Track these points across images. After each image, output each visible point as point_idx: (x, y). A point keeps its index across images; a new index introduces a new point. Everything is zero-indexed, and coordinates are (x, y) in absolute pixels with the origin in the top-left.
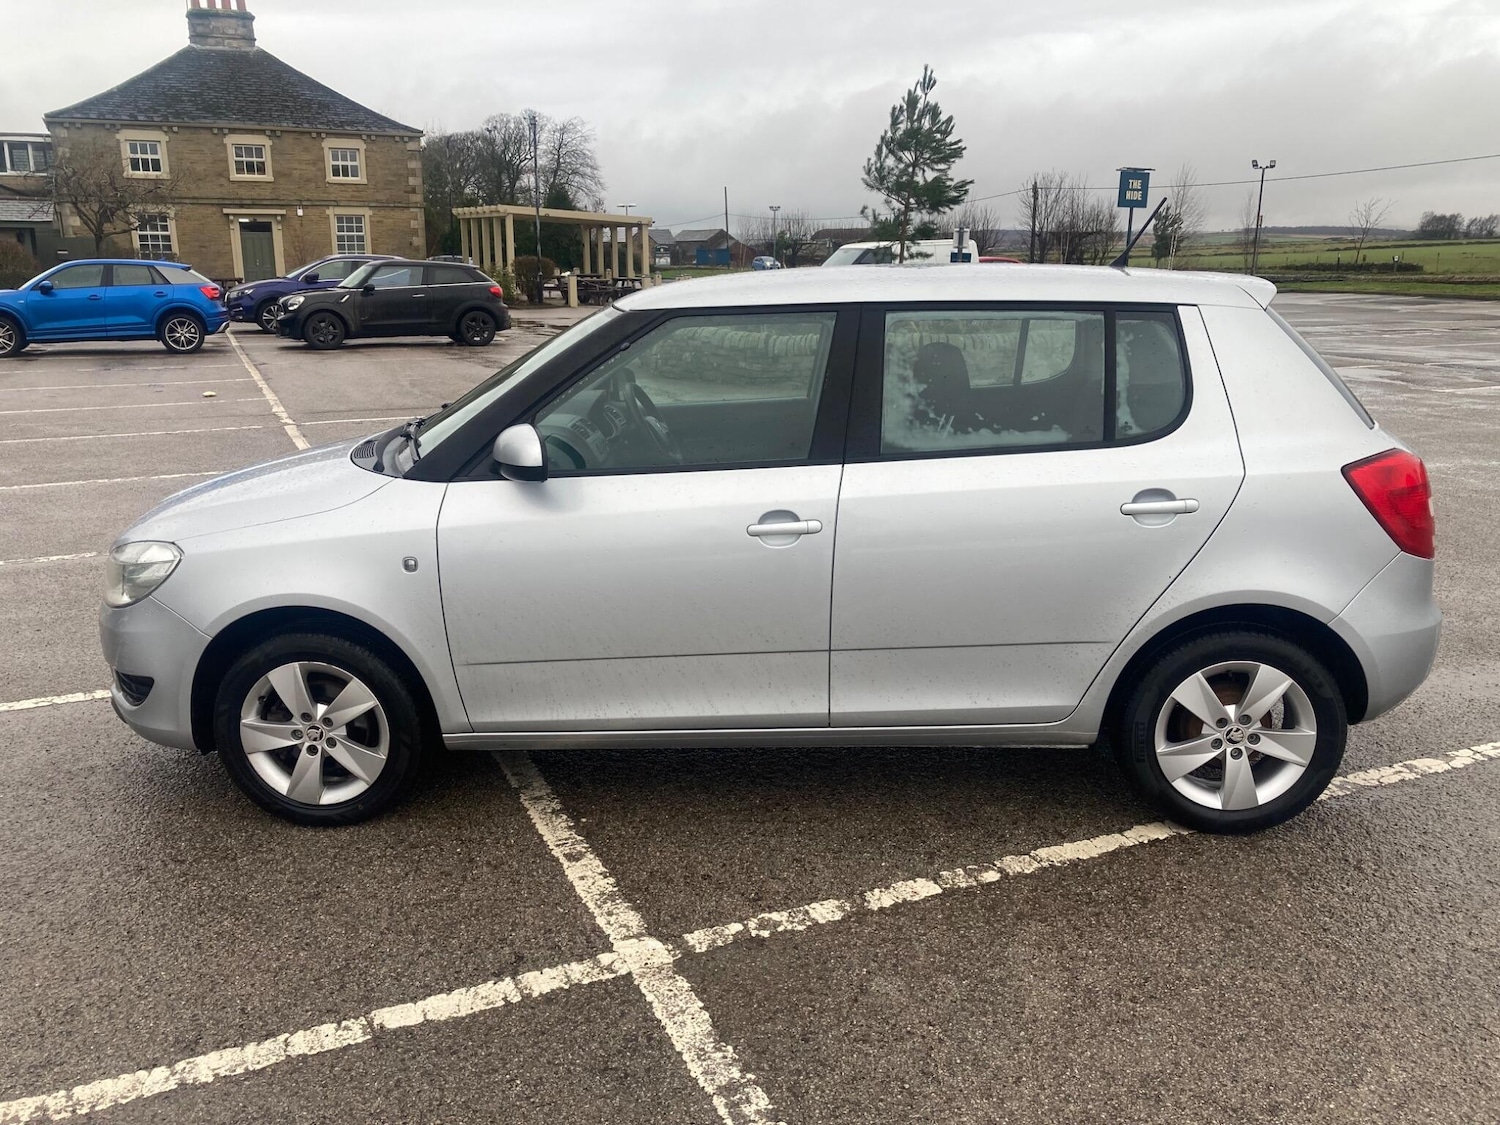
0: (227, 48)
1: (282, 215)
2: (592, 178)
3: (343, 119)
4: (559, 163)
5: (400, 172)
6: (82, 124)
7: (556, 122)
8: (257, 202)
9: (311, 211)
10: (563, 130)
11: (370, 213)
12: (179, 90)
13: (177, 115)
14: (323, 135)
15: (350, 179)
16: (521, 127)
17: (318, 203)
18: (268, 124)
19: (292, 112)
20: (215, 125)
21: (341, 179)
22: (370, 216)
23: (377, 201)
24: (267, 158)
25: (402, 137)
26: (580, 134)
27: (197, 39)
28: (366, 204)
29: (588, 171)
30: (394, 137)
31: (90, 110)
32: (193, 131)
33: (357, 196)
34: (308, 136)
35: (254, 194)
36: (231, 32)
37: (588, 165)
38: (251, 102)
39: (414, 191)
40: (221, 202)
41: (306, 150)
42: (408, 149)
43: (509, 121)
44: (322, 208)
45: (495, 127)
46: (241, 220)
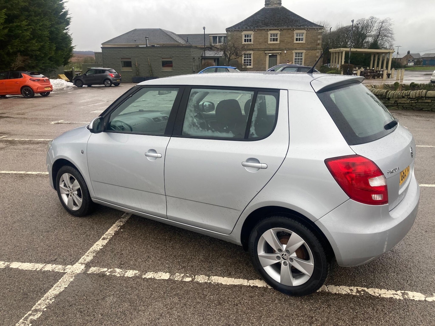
0: (274, 7)
1: (280, 53)
2: (391, 37)
3: (301, 24)
4: (379, 32)
5: (315, 39)
6: (234, 31)
7: (381, 20)
8: (274, 49)
9: (288, 51)
10: (383, 22)
11: (305, 51)
12: (259, 20)
13: (257, 27)
14: (295, 29)
15: (301, 42)
16: (368, 22)
17: (291, 49)
18: (279, 27)
19: (287, 23)
20: (266, 29)
21: (298, 42)
22: (305, 52)
23: (307, 48)
24: (278, 37)
25: (317, 29)
26: (388, 23)
27: (267, 5)
28: (304, 49)
29: (390, 35)
30: (315, 29)
31: (237, 27)
32: (260, 30)
33: (302, 47)
34: (290, 30)
35: (274, 47)
36: (275, 2)
37: (390, 33)
38: (277, 21)
39: (319, 45)
40: (265, 50)
41: (289, 34)
42: (319, 32)
43: (364, 21)
44: (291, 50)
45: (360, 23)
46: (269, 55)
